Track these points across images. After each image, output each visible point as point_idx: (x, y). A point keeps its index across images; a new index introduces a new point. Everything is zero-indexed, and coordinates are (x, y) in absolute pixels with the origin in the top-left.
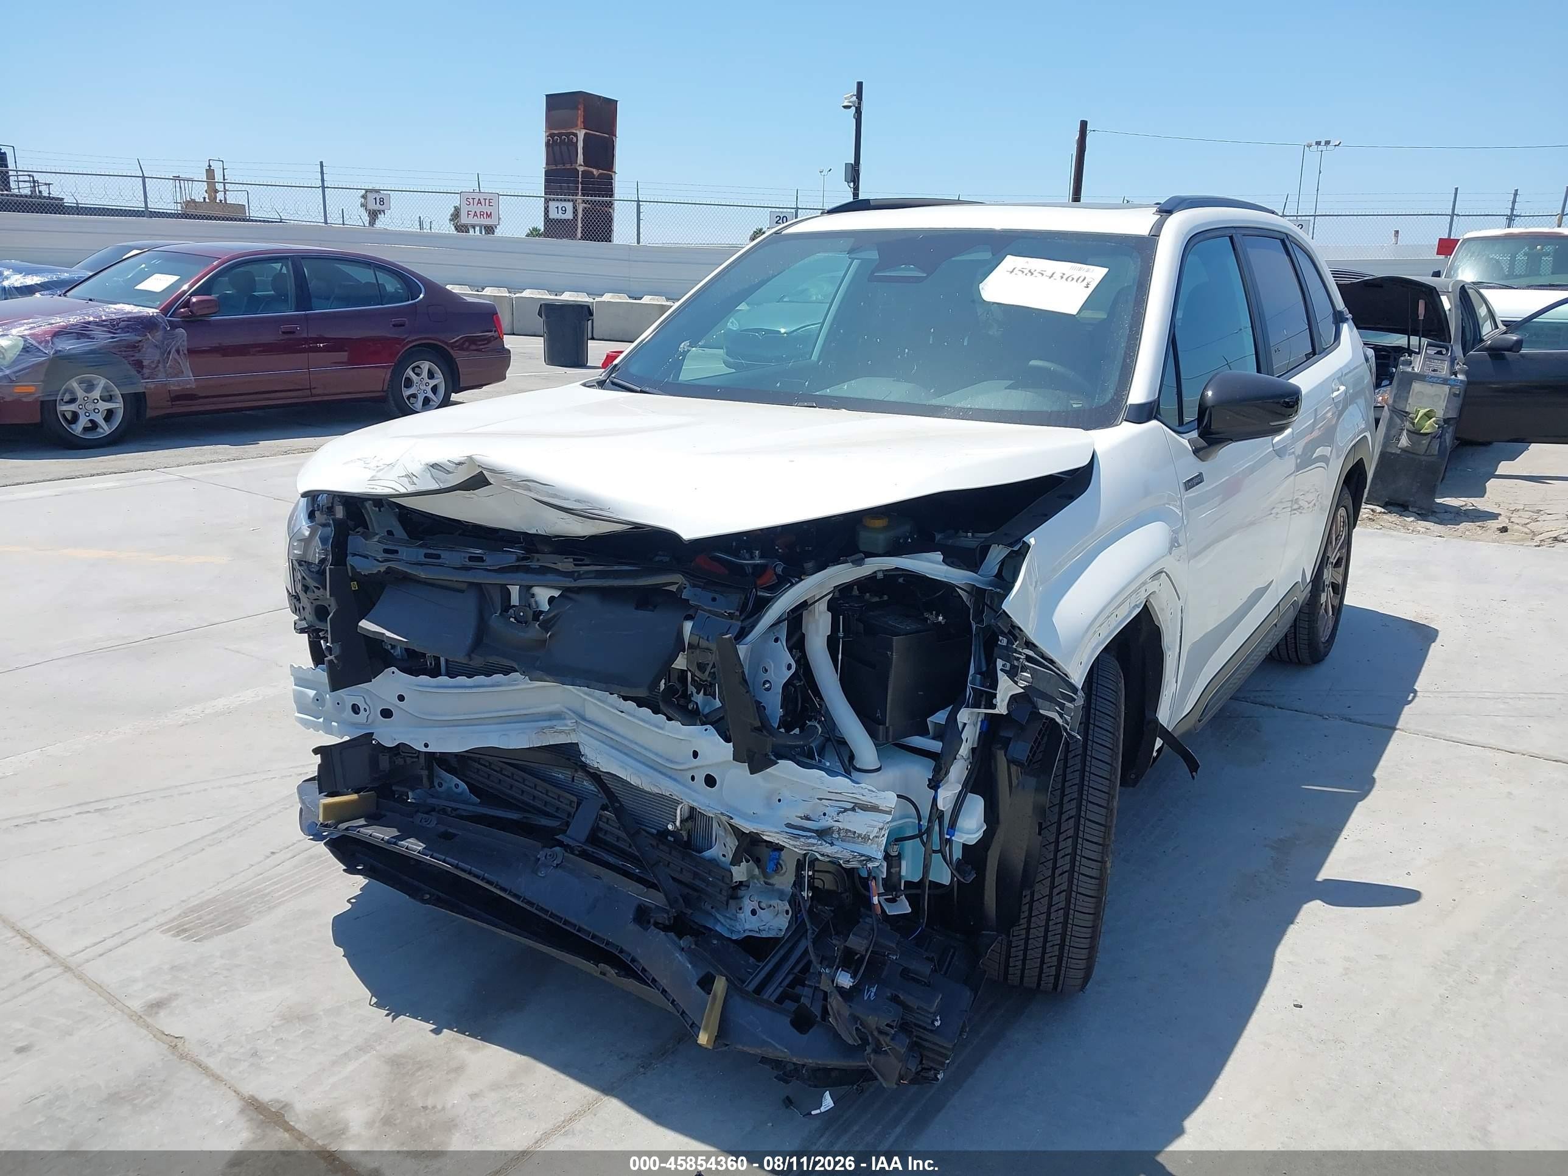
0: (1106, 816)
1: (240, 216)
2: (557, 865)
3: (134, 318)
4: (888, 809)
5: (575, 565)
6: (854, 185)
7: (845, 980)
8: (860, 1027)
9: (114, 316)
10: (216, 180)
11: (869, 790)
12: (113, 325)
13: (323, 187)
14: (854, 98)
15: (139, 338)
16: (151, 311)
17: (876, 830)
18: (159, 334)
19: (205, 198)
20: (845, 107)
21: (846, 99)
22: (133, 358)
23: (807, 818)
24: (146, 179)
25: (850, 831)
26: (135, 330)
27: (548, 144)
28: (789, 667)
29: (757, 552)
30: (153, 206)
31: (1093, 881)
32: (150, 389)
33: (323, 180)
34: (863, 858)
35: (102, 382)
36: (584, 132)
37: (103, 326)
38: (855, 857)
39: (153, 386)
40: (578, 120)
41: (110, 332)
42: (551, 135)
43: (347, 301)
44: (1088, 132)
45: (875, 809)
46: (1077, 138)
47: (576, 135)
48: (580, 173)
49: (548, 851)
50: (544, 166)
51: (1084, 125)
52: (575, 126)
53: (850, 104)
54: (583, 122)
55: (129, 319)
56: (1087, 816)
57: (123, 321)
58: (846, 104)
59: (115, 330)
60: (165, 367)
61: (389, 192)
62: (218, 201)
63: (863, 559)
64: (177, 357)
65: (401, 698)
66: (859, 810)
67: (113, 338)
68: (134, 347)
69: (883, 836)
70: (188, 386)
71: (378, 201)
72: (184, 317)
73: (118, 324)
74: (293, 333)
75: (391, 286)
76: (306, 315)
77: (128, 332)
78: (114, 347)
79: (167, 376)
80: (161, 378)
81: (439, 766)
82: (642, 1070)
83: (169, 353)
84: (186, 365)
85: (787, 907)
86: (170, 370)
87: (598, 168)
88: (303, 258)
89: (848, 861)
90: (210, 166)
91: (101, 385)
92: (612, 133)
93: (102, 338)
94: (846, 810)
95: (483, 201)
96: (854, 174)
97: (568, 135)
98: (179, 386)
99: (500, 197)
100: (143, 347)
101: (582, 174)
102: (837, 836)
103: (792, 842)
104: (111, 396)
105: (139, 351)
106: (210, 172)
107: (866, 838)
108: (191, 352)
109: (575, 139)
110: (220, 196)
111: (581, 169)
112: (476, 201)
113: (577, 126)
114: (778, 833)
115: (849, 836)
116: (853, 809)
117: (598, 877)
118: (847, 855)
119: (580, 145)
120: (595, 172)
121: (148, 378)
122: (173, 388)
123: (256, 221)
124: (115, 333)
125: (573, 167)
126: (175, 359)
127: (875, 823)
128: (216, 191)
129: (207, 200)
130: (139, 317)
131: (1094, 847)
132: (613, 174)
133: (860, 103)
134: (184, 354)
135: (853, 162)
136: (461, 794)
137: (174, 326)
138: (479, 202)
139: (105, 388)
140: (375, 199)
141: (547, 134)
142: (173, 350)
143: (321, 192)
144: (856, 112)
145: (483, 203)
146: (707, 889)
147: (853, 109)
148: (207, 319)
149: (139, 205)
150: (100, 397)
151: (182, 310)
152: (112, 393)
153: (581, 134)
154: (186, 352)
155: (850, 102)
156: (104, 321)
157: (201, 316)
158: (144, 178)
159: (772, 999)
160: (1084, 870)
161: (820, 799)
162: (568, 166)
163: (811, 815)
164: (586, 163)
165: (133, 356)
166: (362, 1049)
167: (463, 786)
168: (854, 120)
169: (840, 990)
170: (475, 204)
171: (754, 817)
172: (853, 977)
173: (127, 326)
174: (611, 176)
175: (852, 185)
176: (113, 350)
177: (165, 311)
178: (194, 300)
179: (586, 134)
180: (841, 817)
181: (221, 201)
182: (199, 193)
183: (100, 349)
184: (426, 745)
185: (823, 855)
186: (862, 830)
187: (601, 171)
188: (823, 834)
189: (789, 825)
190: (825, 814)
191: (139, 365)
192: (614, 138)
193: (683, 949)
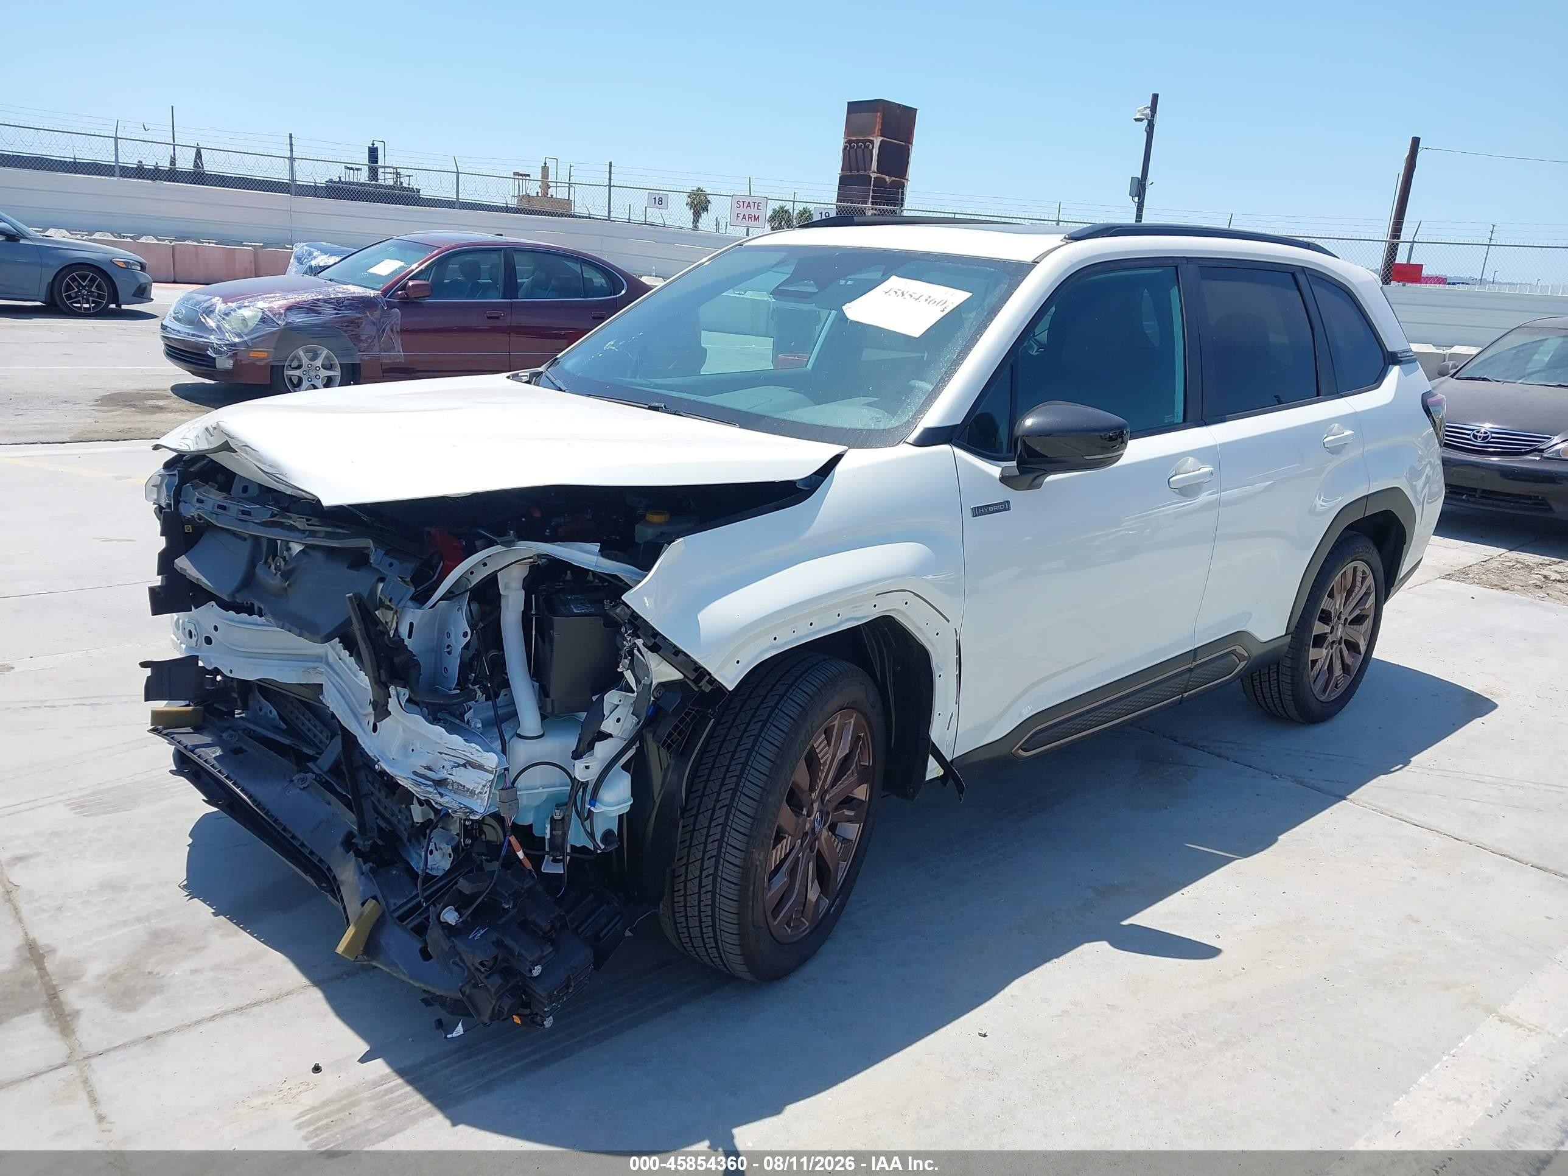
0: (756, 809)
1: (565, 211)
2: (304, 788)
3: (359, 297)
4: (490, 769)
5: (308, 525)
6: (1139, 200)
7: (450, 916)
8: (458, 961)
9: (340, 295)
10: (549, 180)
11: (477, 750)
12: (339, 304)
13: (610, 186)
14: (1148, 111)
15: (359, 316)
16: (372, 293)
17: (481, 786)
18: (377, 313)
19: (537, 193)
20: (1136, 120)
21: (1139, 111)
22: (353, 333)
23: (429, 769)
24: (460, 175)
25: (461, 785)
26: (357, 308)
27: (845, 149)
28: (465, 635)
29: (512, 532)
30: (464, 197)
31: (736, 869)
32: (364, 360)
33: (610, 179)
34: (467, 810)
35: (325, 352)
36: (880, 139)
37: (331, 303)
38: (461, 808)
39: (367, 358)
40: (875, 127)
41: (335, 309)
42: (849, 142)
43: (562, 291)
44: (1419, 150)
45: (481, 767)
46: (1406, 156)
47: (872, 142)
48: (873, 179)
49: (302, 775)
50: (840, 172)
51: (1416, 142)
52: (872, 133)
53: (1143, 117)
54: (881, 130)
55: (353, 298)
56: (738, 807)
57: (348, 300)
58: (1138, 116)
59: (341, 307)
60: (379, 342)
61: (667, 193)
62: (549, 196)
63: (514, 541)
64: (391, 334)
65: (216, 628)
66: (470, 767)
67: (337, 314)
68: (354, 323)
69: (486, 792)
70: (398, 361)
71: (657, 201)
72: (400, 299)
73: (343, 302)
74: (497, 318)
75: (599, 280)
76: (511, 303)
77: (350, 309)
78: (337, 322)
79: (381, 351)
80: (376, 351)
81: (261, 694)
82: (345, 976)
83: (384, 329)
84: (397, 341)
85: (450, 851)
86: (383, 346)
87: (890, 176)
88: (516, 250)
89: (456, 812)
90: (545, 164)
91: (323, 355)
92: (909, 141)
93: (328, 314)
94: (459, 765)
95: (752, 205)
96: (1139, 189)
97: (864, 142)
98: (390, 359)
99: (769, 201)
100: (362, 323)
101: (874, 181)
102: (451, 788)
103: (415, 788)
104: (331, 365)
105: (359, 327)
106: (545, 170)
107: (472, 793)
108: (403, 331)
109: (871, 146)
110: (551, 191)
111: (873, 175)
112: (746, 204)
113: (874, 133)
114: (404, 778)
115: (460, 789)
116: (464, 766)
117: (329, 804)
118: (455, 806)
119: (875, 152)
120: (887, 178)
121: (364, 351)
122: (384, 361)
123: (580, 217)
124: (339, 310)
125: (866, 174)
126: (389, 336)
127: (480, 780)
128: (549, 187)
129: (540, 195)
130: (362, 297)
131: (740, 837)
132: (905, 181)
133: (1153, 116)
134: (398, 332)
135: (1140, 177)
136: (274, 719)
137: (391, 306)
138: (749, 205)
139: (327, 358)
140: (655, 198)
141: (846, 140)
142: (388, 328)
143: (607, 190)
144: (1148, 125)
145: (752, 207)
146: (399, 826)
147: (1145, 122)
148: (418, 301)
149: (451, 195)
150: (322, 365)
151: (400, 292)
152: (332, 363)
153: (877, 141)
154: (399, 330)
155: (1143, 115)
156: (332, 299)
157: (416, 298)
158: (458, 173)
159: (410, 926)
160: (729, 858)
161: (441, 753)
162: (862, 173)
163: (433, 767)
164: (879, 170)
165: (352, 331)
166: (139, 920)
167: (275, 712)
168: (1146, 133)
169: (446, 926)
170: (745, 207)
171: (393, 762)
172: (461, 915)
173: (351, 305)
174: (904, 183)
175: (1137, 199)
176: (336, 325)
177: (385, 292)
178: (411, 283)
179: (882, 142)
180: (454, 771)
181: (552, 196)
182: (533, 189)
183: (325, 323)
184: (231, 672)
185: (436, 803)
186: (470, 786)
187: (893, 178)
188: (440, 783)
189: (415, 773)
190: (443, 767)
191: (357, 338)
192: (910, 146)
193: (363, 873)
